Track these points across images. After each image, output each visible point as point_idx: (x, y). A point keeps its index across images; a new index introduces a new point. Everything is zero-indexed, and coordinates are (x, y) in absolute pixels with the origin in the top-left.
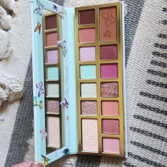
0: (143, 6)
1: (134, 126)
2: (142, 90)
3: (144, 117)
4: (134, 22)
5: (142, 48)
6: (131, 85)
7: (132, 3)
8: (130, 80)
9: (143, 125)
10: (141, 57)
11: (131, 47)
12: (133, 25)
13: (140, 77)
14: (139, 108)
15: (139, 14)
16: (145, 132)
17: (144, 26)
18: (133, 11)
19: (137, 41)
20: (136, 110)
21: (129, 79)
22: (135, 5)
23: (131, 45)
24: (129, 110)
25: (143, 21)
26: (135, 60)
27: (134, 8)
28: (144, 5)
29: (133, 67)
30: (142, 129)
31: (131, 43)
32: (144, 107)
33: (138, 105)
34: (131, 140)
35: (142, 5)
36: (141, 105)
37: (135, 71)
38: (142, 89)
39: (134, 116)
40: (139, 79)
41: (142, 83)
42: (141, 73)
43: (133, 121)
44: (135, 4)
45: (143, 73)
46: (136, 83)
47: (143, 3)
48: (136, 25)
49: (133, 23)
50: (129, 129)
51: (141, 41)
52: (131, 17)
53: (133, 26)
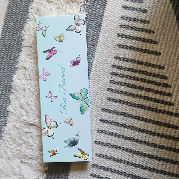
0: (100, 31)
1: (98, 140)
2: (103, 107)
3: (106, 131)
4: (93, 46)
5: (101, 69)
6: (93, 103)
7: (90, 28)
8: (93, 99)
9: (106, 138)
10: (101, 77)
11: (91, 68)
12: (92, 48)
13: (101, 95)
14: (102, 123)
15: (97, 38)
16: (108, 145)
17: (102, 49)
18: (91, 35)
19: (96, 62)
20: (99, 125)
21: (92, 97)
22: (93, 30)
23: (91, 66)
24: (93, 125)
25: (101, 44)
26: (96, 80)
27: (92, 33)
28: (101, 31)
29: (94, 87)
30: (105, 141)
31: (91, 65)
32: (106, 121)
33: (101, 120)
34: (96, 153)
35: (99, 30)
36: (103, 120)
37: (96, 90)
38: (103, 106)
39: (98, 131)
40: (100, 97)
41: (103, 100)
43: (96, 136)
44: (93, 29)
45: (103, 91)
46: (98, 101)
47: (100, 28)
48: (95, 48)
49: (92, 46)
50: (94, 143)
51: (100, 62)
52: (90, 41)
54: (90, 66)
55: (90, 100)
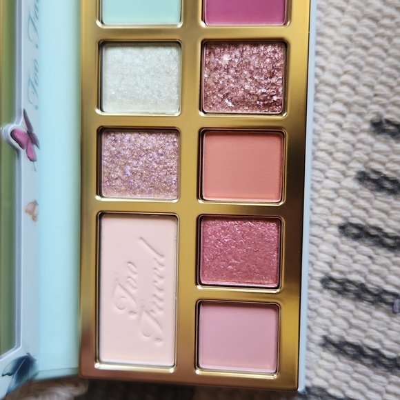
1: (341, 272)
2: (381, 110)
3: (388, 230)
6: (334, 86)
9: (382, 265)
13: (375, 50)
14: (366, 193)
16: (389, 298)
20: (352, 202)
24: (321, 201)
30: (375, 282)
32: (388, 185)
33: (363, 178)
34: (325, 333)
36: (374, 176)
37: (354, 21)
38: (383, 105)
39: (342, 228)
40: (370, 59)
41: (383, 78)
42: (381, 31)
43: (335, 251)
45: (389, 33)
46: (357, 78)
50: (318, 285)
55: (319, 71)
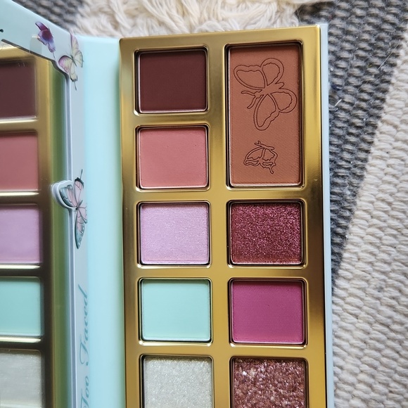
0: (393, 65)
4: (358, 127)
5: (395, 236)
6: (353, 385)
7: (350, 51)
8: (348, 366)
10: (393, 271)
11: (346, 228)
12: (353, 139)
13: (388, 352)
15: (380, 95)
17: (399, 144)
18: (352, 80)
19: (372, 203)
21: (344, 359)
22: (362, 58)
23: (348, 219)
25: (397, 122)
26: (367, 281)
27: (357, 72)
28: (399, 62)
29: (357, 311)
31: (347, 214)
35: (392, 60)
37: (367, 327)
38: (398, 401)
40: (384, 360)
41: (397, 377)
42: (393, 335)
44: (361, 53)
45: (399, 337)
46: (373, 377)
47: (394, 51)
48: (368, 138)
49: (353, 131)
51: (390, 204)
52: (346, 106)
53: (353, 144)
54: (344, 218)
55: (338, 370)
